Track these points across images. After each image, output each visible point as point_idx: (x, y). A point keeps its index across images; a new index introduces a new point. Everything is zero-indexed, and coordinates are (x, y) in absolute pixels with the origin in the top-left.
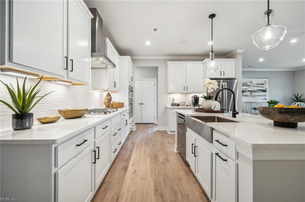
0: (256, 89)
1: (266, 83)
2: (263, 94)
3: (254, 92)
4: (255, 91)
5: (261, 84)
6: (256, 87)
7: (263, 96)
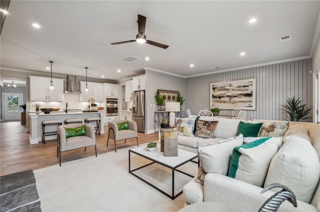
0: (236, 93)
1: (252, 85)
2: (247, 99)
3: (234, 97)
4: (236, 96)
5: (244, 86)
6: (237, 91)
7: (247, 102)
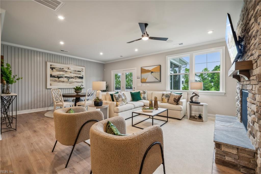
0: (73, 75)
1: (83, 71)
2: (80, 80)
3: (71, 78)
4: (72, 78)
5: (78, 71)
6: (73, 74)
